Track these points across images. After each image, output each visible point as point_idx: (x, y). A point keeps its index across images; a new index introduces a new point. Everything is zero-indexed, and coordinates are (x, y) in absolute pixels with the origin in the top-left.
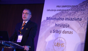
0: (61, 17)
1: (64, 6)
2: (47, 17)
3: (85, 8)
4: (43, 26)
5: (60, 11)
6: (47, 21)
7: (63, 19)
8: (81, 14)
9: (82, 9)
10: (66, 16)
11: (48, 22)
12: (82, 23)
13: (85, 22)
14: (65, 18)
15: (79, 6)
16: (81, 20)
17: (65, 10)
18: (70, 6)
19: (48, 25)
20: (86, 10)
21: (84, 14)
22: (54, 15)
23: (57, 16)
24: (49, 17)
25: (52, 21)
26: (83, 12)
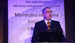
0: (33, 13)
1: (35, 2)
2: (16, 14)
3: (59, 4)
4: (12, 23)
5: (31, 7)
6: (16, 18)
7: (36, 15)
8: (57, 10)
9: (57, 5)
10: (39, 12)
11: (18, 18)
12: (60, 19)
13: (62, 18)
14: (38, 14)
15: (52, 2)
16: (58, 15)
17: (37, 6)
18: (43, 2)
19: (19, 22)
20: (61, 6)
21: (60, 10)
22: (25, 11)
23: (28, 12)
24: (18, 14)
25: (23, 17)
26: (58, 8)
